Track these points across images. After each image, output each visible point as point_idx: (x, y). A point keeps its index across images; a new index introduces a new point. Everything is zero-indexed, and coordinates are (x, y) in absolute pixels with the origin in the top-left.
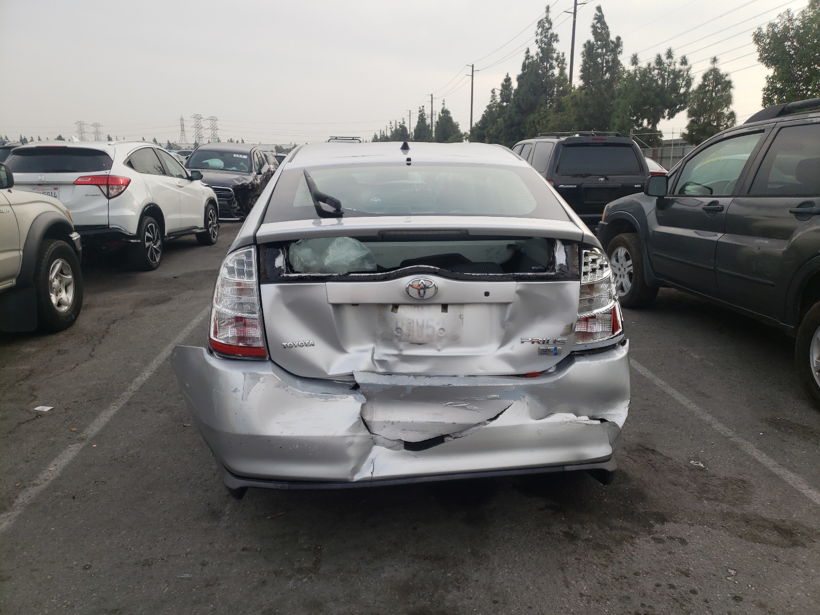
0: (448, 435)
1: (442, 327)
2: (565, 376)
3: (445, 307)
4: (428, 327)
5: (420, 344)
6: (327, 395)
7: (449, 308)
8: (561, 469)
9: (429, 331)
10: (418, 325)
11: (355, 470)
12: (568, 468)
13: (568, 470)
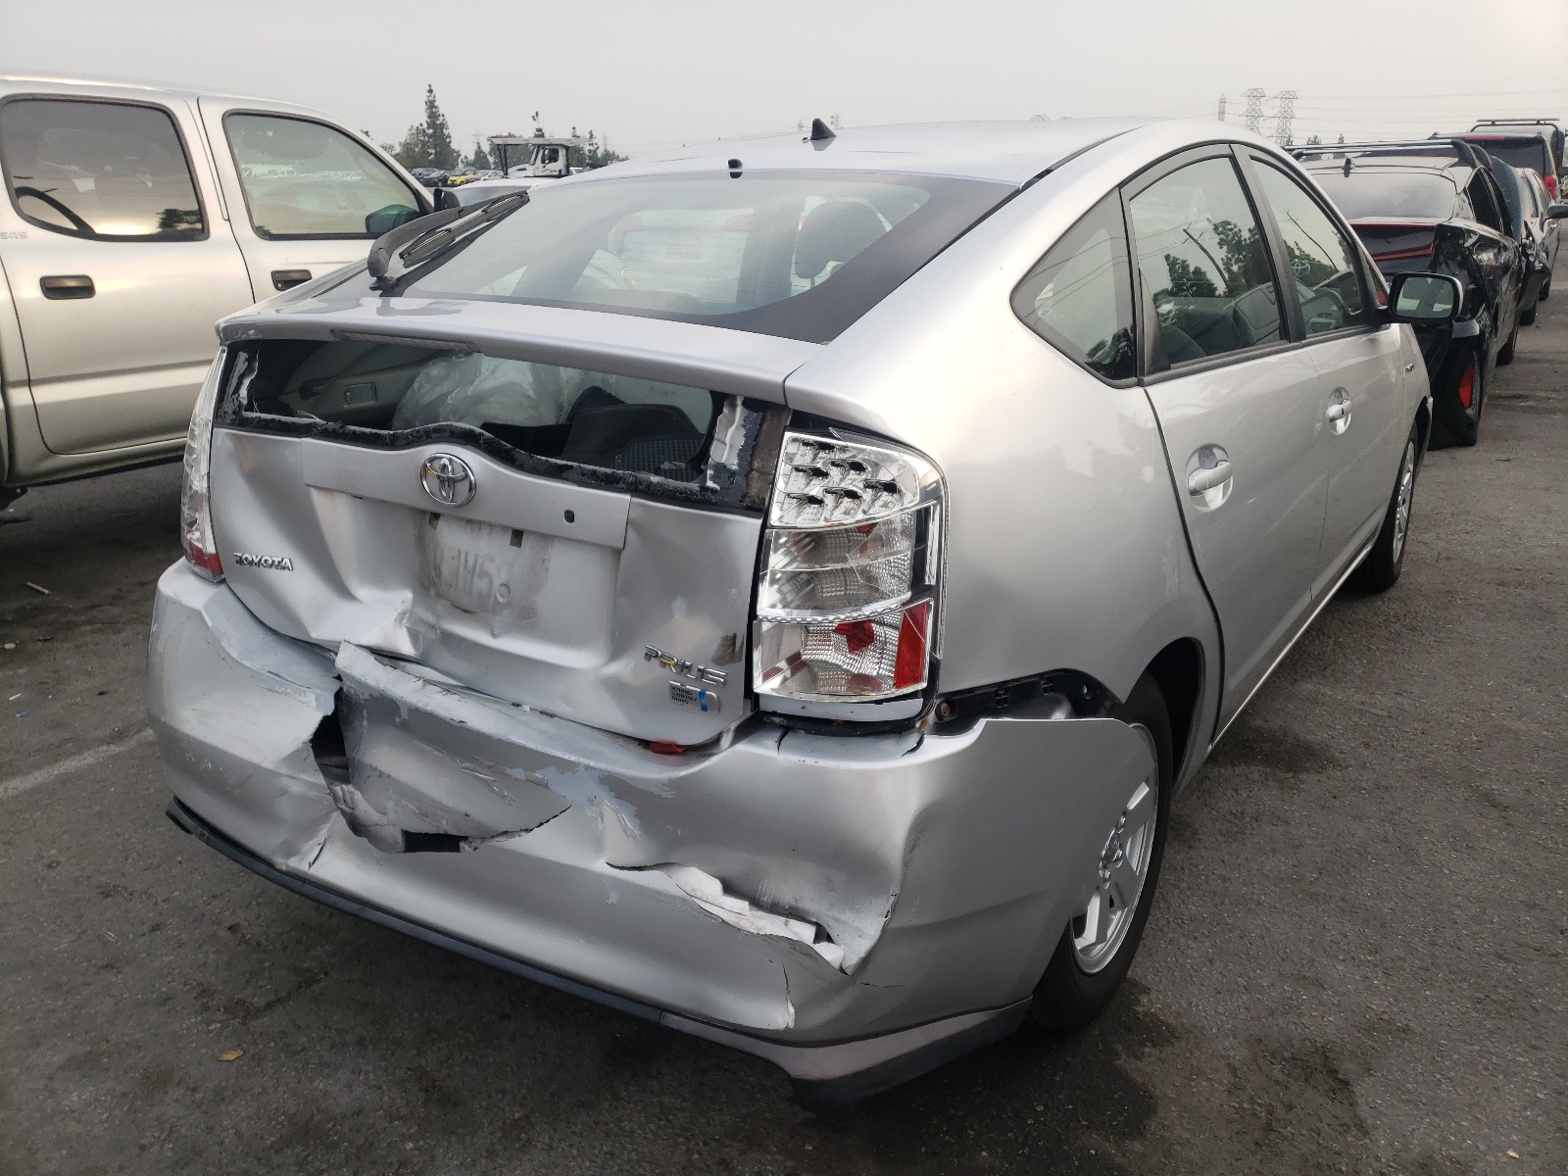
0: (465, 838)
1: (505, 582)
2: (700, 771)
3: (517, 536)
4: (484, 574)
5: (466, 611)
6: (275, 677)
7: (526, 541)
8: (653, 1016)
9: (481, 585)
10: (466, 566)
11: (290, 851)
12: (673, 1021)
13: (671, 1025)
